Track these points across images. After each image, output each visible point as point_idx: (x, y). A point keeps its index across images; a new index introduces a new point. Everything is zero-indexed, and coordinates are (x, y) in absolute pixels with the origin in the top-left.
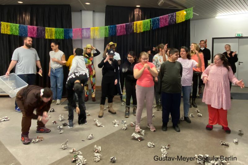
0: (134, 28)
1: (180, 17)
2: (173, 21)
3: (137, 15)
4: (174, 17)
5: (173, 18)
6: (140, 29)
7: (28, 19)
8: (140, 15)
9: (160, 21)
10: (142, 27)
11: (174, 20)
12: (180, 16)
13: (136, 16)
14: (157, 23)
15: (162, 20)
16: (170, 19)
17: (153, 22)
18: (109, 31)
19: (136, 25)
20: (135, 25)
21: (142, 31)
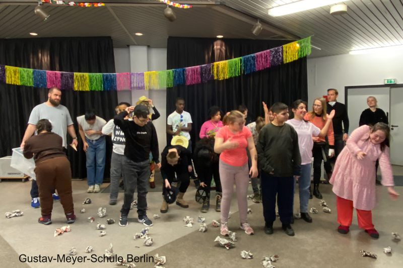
0: (213, 73)
1: (290, 53)
2: (278, 59)
4: (280, 53)
5: (278, 55)
6: (224, 74)
7: (47, 61)
8: (224, 52)
9: (257, 61)
10: (227, 71)
11: (280, 59)
12: (290, 51)
13: (217, 53)
14: (251, 64)
15: (260, 59)
16: (274, 57)
17: (246, 63)
18: (175, 77)
19: (218, 67)
20: (215, 67)
21: (227, 77)
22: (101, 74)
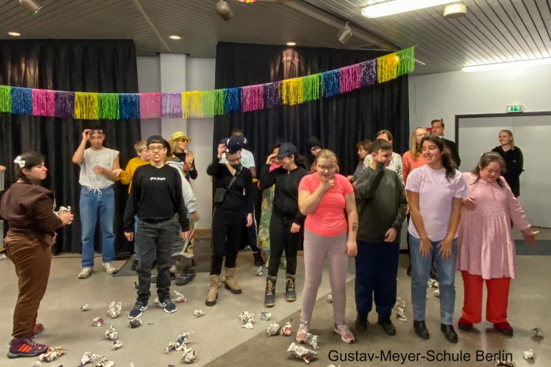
0: (281, 95)
1: (387, 69)
2: (371, 77)
3: (289, 64)
4: (374, 69)
5: (371, 72)
6: (297, 97)
7: (34, 74)
8: (296, 64)
9: (342, 79)
10: (300, 91)
11: (374, 77)
12: (387, 66)
13: (287, 66)
14: (334, 84)
15: (347, 77)
16: (365, 74)
17: (327, 80)
18: (226, 101)
19: (288, 87)
20: (284, 87)
21: (301, 101)
22: (117, 94)
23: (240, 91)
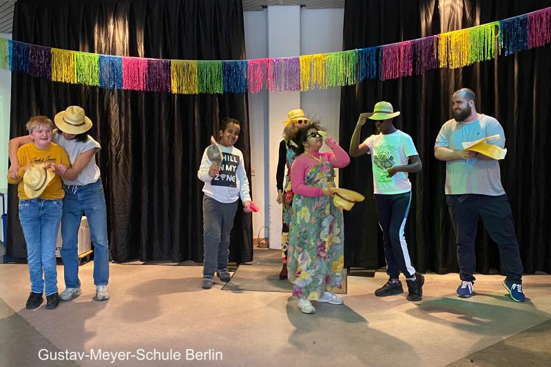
0: (438, 54)
9: (530, 28)
10: (466, 49)
14: (518, 36)
15: (538, 25)
17: (507, 33)
19: (448, 44)
20: (442, 43)
21: (466, 62)
22: (220, 61)
23: (378, 50)
